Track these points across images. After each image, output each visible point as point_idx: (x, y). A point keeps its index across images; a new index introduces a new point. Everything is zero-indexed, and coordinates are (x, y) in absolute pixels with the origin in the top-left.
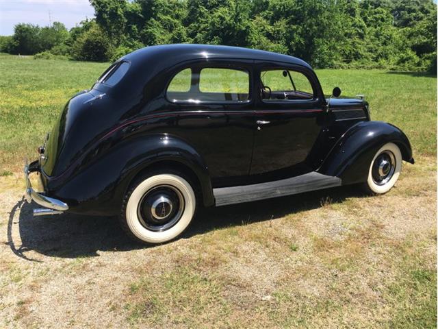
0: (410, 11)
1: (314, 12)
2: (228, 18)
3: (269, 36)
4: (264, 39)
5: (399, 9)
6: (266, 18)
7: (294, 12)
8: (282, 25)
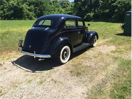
0: (65, 4)
1: (41, 3)
2: (15, 4)
3: (29, 10)
4: (28, 11)
5: (62, 3)
6: (27, 4)
7: (36, 3)
8: (32, 7)
